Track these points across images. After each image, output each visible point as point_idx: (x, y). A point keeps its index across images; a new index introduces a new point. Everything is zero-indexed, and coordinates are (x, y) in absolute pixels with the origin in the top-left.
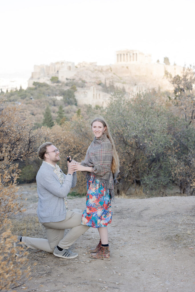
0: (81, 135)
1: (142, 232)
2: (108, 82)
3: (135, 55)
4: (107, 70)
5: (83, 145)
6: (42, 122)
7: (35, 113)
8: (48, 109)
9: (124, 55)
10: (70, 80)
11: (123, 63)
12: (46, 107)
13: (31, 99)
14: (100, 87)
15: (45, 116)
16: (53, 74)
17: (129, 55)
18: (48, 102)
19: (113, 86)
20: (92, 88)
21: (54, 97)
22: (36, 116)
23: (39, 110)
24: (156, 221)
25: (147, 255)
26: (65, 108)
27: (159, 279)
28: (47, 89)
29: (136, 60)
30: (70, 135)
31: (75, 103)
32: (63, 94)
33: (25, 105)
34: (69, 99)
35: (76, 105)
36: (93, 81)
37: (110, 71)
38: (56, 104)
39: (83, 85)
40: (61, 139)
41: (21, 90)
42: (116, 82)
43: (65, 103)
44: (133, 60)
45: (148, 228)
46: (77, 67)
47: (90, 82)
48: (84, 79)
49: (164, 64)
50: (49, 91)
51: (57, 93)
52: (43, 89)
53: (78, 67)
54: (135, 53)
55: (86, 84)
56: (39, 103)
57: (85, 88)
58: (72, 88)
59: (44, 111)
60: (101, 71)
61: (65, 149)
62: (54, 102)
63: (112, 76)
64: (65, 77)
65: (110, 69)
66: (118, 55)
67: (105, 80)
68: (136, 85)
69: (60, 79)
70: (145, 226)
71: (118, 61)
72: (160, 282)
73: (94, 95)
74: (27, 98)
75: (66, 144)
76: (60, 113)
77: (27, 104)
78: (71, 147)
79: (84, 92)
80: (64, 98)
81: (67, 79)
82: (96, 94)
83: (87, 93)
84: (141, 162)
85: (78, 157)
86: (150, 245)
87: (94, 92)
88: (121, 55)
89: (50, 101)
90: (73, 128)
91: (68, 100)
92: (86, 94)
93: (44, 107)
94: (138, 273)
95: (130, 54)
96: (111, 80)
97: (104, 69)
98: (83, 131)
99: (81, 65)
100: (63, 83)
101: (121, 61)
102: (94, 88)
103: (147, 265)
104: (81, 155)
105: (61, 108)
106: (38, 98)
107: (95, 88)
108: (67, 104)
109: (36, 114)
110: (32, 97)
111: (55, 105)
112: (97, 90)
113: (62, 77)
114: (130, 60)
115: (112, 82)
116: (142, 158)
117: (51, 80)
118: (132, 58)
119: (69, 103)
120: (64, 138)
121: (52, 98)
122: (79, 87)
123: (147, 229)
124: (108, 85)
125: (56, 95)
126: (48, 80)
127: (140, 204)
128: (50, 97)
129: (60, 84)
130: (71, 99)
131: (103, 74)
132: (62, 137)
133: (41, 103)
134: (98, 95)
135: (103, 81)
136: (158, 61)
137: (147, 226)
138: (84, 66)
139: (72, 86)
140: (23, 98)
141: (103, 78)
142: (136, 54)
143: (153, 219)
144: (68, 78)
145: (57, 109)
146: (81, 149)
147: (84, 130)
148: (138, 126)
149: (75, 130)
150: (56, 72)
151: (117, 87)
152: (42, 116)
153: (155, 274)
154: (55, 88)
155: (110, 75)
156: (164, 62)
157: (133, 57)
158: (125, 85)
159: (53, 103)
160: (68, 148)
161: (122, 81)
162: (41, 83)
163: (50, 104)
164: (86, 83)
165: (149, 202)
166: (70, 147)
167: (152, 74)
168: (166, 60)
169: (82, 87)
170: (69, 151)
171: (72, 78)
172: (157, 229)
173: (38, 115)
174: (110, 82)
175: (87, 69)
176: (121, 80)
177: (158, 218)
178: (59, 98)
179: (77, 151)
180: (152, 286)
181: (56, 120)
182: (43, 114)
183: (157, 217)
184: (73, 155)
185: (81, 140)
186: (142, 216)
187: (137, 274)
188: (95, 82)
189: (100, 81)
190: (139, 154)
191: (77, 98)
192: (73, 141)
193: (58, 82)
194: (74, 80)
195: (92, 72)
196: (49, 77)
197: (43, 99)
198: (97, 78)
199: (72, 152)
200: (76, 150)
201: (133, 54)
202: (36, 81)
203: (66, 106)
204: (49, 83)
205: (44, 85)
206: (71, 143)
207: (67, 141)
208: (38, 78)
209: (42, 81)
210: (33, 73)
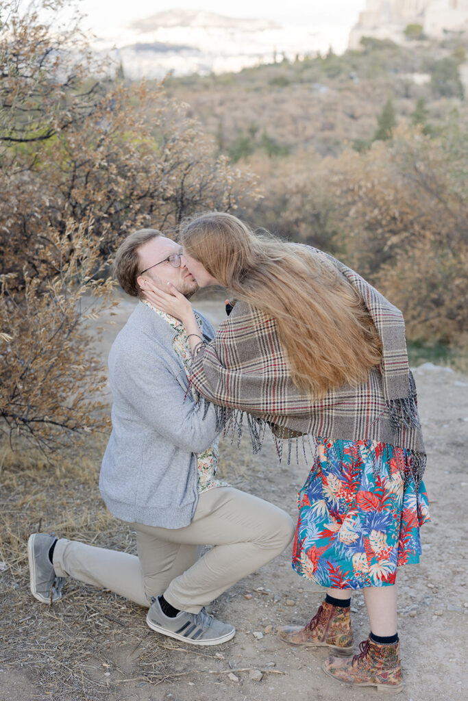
0: (415, 180)
6: (372, 135)
7: (357, 114)
8: (389, 104)
10: (453, 32)
12: (385, 102)
13: (352, 78)
15: (380, 123)
16: (410, 16)
18: (393, 88)
21: (409, 76)
22: (360, 122)
23: (369, 108)
26: (434, 105)
28: (394, 56)
30: (385, 179)
31: (459, 92)
32: (430, 68)
33: (334, 93)
34: (444, 81)
35: (461, 97)
38: (410, 93)
41: (330, 55)
43: (434, 92)
50: (398, 60)
51: (417, 64)
52: (383, 55)
56: (369, 89)
58: (456, 55)
59: (379, 109)
62: (407, 88)
64: (441, 25)
69: (428, 29)
74: (343, 76)
76: (419, 117)
77: (340, 90)
80: (433, 79)
81: (445, 31)
85: (402, 242)
89: (398, 87)
90: (392, 160)
91: (442, 84)
93: (381, 101)
100: (434, 41)
105: (421, 104)
106: (368, 76)
108: (438, 95)
109: (360, 116)
110: (353, 74)
111: (407, 96)
113: (434, 25)
117: (404, 32)
119: (445, 92)
121: (403, 77)
125: (413, 71)
126: (398, 33)
128: (397, 76)
129: (426, 44)
130: (451, 83)
133: (374, 89)
139: (456, 49)
140: (332, 77)
144: (449, 27)
145: (411, 105)
146: (413, 221)
147: (423, 168)
149: (398, 166)
150: (419, 12)
152: (375, 122)
154: (412, 53)
159: (403, 92)
160: (376, 216)
162: (378, 41)
163: (397, 93)
166: (382, 215)
170: (379, 224)
171: (457, 29)
173: (364, 118)
178: (421, 79)
179: (401, 226)
182: (377, 117)
184: (387, 235)
185: (417, 196)
191: (464, 80)
192: (391, 198)
193: (422, 37)
194: (461, 33)
196: (401, 25)
197: (381, 80)
199: (386, 229)
200: (398, 223)
202: (368, 33)
203: (436, 99)
204: (398, 39)
205: (387, 45)
206: (386, 203)
207: (375, 196)
208: (375, 28)
209: (382, 34)
210: (362, 15)
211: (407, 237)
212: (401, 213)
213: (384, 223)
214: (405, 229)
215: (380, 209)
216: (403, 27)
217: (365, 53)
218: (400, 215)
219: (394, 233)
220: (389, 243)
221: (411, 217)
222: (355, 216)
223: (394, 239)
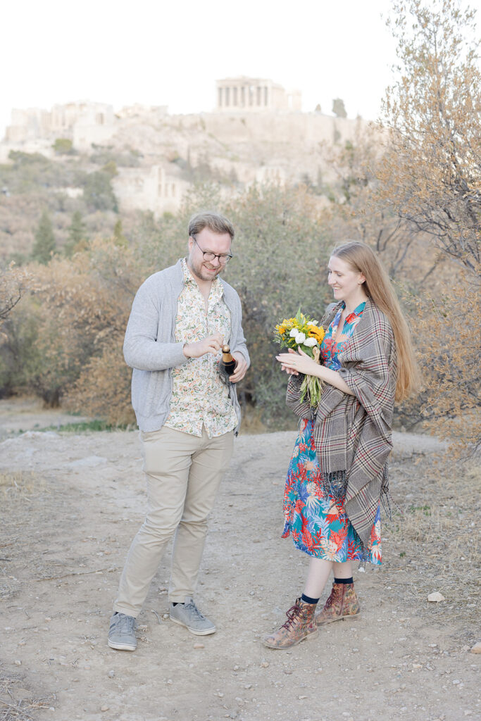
0: (114, 283)
1: (237, 508)
2: (194, 155)
3: (263, 91)
4: (194, 126)
5: (118, 308)
6: (30, 250)
7: (12, 228)
8: (45, 219)
9: (235, 89)
10: (102, 147)
11: (232, 110)
12: (40, 216)
13: (4, 192)
14: (175, 168)
15: (37, 237)
16: (59, 131)
17: (246, 91)
18: (47, 202)
19: (208, 166)
20: (155, 169)
21: (62, 190)
22: (16, 236)
23: (24, 222)
24: (274, 483)
25: (241, 554)
26: (90, 218)
27: (260, 603)
28: (45, 170)
29: (266, 103)
30: (88, 284)
31: (113, 205)
32: (82, 182)
34: (98, 194)
35: (115, 210)
36: (160, 151)
37: (200, 128)
38: (65, 207)
39: (134, 160)
40: (67, 293)
42: (216, 156)
43: (88, 205)
44: (259, 103)
45: (254, 499)
46: (118, 117)
47: (151, 155)
48: (136, 147)
49: (333, 115)
50: (49, 174)
51: (70, 179)
52: (35, 168)
53: (123, 115)
54: (262, 85)
55: (140, 160)
56: (23, 204)
57: (139, 170)
58: (107, 169)
59: (35, 224)
60: (179, 128)
61: (76, 319)
62: (61, 201)
63: (205, 142)
64: (89, 140)
65: (200, 124)
66: (220, 89)
67: (189, 151)
68: (262, 164)
69: (77, 144)
70: (248, 495)
71: (220, 104)
72: (262, 610)
73: (160, 186)
75: (78, 306)
76: (76, 231)
78: (90, 313)
79: (137, 179)
80: (86, 193)
81: (94, 146)
82: (166, 185)
83: (143, 181)
84: (256, 351)
85: (107, 336)
86: (251, 535)
87: (160, 179)
88: (228, 89)
89: (52, 200)
90: (94, 267)
91: (96, 198)
92: (140, 183)
93: (36, 215)
94: (216, 593)
95: (249, 88)
96: (203, 152)
97: (187, 123)
98: (118, 274)
99: (130, 111)
100: (85, 155)
101: (227, 104)
102: (160, 170)
103: (239, 576)
104: (115, 332)
105: (77, 217)
106: (21, 191)
107: (163, 171)
108: (92, 207)
109: (16, 231)
110: (5, 188)
111: (62, 210)
112: (167, 174)
113: (82, 140)
114: (251, 104)
115: (206, 157)
116: (258, 342)
117: (53, 146)
118: (255, 98)
119: (99, 206)
120: (72, 293)
121: (56, 191)
122: (123, 165)
123: (251, 501)
124: (194, 164)
125: (66, 185)
126: (47, 147)
127: (243, 447)
128: (50, 190)
129: (77, 158)
130: (103, 196)
131: (184, 136)
132: (68, 289)
133: (28, 203)
134: (170, 188)
135: (183, 154)
136: (318, 108)
137: (251, 495)
138: (137, 115)
139: (106, 163)
141: (182, 144)
142: (266, 88)
143: (268, 480)
144: (98, 142)
145: (67, 219)
146: (115, 318)
147: (121, 272)
148: (247, 266)
149: (100, 272)
150: (66, 127)
151: (216, 169)
152: (31, 236)
153: (252, 593)
154: (63, 167)
155: (201, 138)
156: (334, 111)
157: (259, 96)
158: (236, 165)
159: (57, 206)
160: (83, 316)
161: (229, 154)
162: (28, 155)
163: (52, 207)
164: (142, 156)
165: (264, 442)
166: (88, 314)
167: (302, 138)
168: (339, 107)
169: (132, 166)
170: (86, 322)
171: (106, 144)
172: (272, 502)
173: (21, 232)
174: (201, 155)
175: (144, 123)
176: (228, 150)
177: (279, 477)
178: (74, 193)
179: (105, 322)
180: (242, 619)
181: (65, 246)
182: (33, 230)
183: (276, 475)
184: (94, 331)
185: (116, 296)
186: (243, 472)
187: (213, 595)
188: (163, 156)
189: (176, 152)
190: (252, 331)
191: (117, 193)
192: (94, 299)
193: (72, 152)
194: (110, 147)
195: (158, 130)
196: (48, 139)
197: (34, 194)
198: (168, 145)
199: (93, 326)
200: (102, 319)
201: (259, 89)
202: (16, 148)
203: (91, 212)
204: (48, 154)
205: (37, 159)
206: (89, 304)
207: (80, 299)
208: (23, 142)
209: (30, 148)
210: (8, 130)
211: (111, 332)
212: (104, 312)
213: (90, 321)
214: (109, 325)
215: (86, 310)
216: (52, 142)
217: (15, 168)
218: (102, 314)
219: (100, 328)
220: (98, 337)
221: (112, 315)
222: (64, 317)
223: (101, 334)
